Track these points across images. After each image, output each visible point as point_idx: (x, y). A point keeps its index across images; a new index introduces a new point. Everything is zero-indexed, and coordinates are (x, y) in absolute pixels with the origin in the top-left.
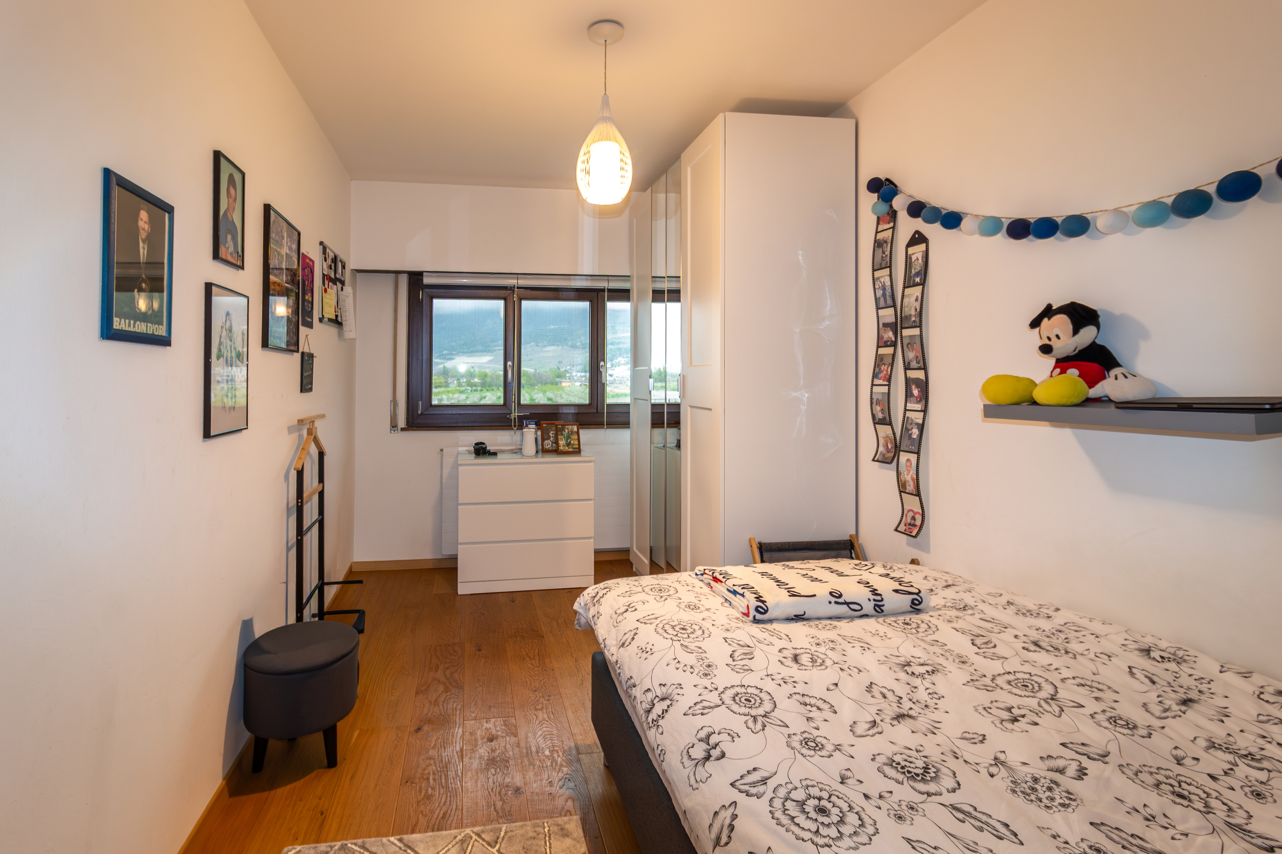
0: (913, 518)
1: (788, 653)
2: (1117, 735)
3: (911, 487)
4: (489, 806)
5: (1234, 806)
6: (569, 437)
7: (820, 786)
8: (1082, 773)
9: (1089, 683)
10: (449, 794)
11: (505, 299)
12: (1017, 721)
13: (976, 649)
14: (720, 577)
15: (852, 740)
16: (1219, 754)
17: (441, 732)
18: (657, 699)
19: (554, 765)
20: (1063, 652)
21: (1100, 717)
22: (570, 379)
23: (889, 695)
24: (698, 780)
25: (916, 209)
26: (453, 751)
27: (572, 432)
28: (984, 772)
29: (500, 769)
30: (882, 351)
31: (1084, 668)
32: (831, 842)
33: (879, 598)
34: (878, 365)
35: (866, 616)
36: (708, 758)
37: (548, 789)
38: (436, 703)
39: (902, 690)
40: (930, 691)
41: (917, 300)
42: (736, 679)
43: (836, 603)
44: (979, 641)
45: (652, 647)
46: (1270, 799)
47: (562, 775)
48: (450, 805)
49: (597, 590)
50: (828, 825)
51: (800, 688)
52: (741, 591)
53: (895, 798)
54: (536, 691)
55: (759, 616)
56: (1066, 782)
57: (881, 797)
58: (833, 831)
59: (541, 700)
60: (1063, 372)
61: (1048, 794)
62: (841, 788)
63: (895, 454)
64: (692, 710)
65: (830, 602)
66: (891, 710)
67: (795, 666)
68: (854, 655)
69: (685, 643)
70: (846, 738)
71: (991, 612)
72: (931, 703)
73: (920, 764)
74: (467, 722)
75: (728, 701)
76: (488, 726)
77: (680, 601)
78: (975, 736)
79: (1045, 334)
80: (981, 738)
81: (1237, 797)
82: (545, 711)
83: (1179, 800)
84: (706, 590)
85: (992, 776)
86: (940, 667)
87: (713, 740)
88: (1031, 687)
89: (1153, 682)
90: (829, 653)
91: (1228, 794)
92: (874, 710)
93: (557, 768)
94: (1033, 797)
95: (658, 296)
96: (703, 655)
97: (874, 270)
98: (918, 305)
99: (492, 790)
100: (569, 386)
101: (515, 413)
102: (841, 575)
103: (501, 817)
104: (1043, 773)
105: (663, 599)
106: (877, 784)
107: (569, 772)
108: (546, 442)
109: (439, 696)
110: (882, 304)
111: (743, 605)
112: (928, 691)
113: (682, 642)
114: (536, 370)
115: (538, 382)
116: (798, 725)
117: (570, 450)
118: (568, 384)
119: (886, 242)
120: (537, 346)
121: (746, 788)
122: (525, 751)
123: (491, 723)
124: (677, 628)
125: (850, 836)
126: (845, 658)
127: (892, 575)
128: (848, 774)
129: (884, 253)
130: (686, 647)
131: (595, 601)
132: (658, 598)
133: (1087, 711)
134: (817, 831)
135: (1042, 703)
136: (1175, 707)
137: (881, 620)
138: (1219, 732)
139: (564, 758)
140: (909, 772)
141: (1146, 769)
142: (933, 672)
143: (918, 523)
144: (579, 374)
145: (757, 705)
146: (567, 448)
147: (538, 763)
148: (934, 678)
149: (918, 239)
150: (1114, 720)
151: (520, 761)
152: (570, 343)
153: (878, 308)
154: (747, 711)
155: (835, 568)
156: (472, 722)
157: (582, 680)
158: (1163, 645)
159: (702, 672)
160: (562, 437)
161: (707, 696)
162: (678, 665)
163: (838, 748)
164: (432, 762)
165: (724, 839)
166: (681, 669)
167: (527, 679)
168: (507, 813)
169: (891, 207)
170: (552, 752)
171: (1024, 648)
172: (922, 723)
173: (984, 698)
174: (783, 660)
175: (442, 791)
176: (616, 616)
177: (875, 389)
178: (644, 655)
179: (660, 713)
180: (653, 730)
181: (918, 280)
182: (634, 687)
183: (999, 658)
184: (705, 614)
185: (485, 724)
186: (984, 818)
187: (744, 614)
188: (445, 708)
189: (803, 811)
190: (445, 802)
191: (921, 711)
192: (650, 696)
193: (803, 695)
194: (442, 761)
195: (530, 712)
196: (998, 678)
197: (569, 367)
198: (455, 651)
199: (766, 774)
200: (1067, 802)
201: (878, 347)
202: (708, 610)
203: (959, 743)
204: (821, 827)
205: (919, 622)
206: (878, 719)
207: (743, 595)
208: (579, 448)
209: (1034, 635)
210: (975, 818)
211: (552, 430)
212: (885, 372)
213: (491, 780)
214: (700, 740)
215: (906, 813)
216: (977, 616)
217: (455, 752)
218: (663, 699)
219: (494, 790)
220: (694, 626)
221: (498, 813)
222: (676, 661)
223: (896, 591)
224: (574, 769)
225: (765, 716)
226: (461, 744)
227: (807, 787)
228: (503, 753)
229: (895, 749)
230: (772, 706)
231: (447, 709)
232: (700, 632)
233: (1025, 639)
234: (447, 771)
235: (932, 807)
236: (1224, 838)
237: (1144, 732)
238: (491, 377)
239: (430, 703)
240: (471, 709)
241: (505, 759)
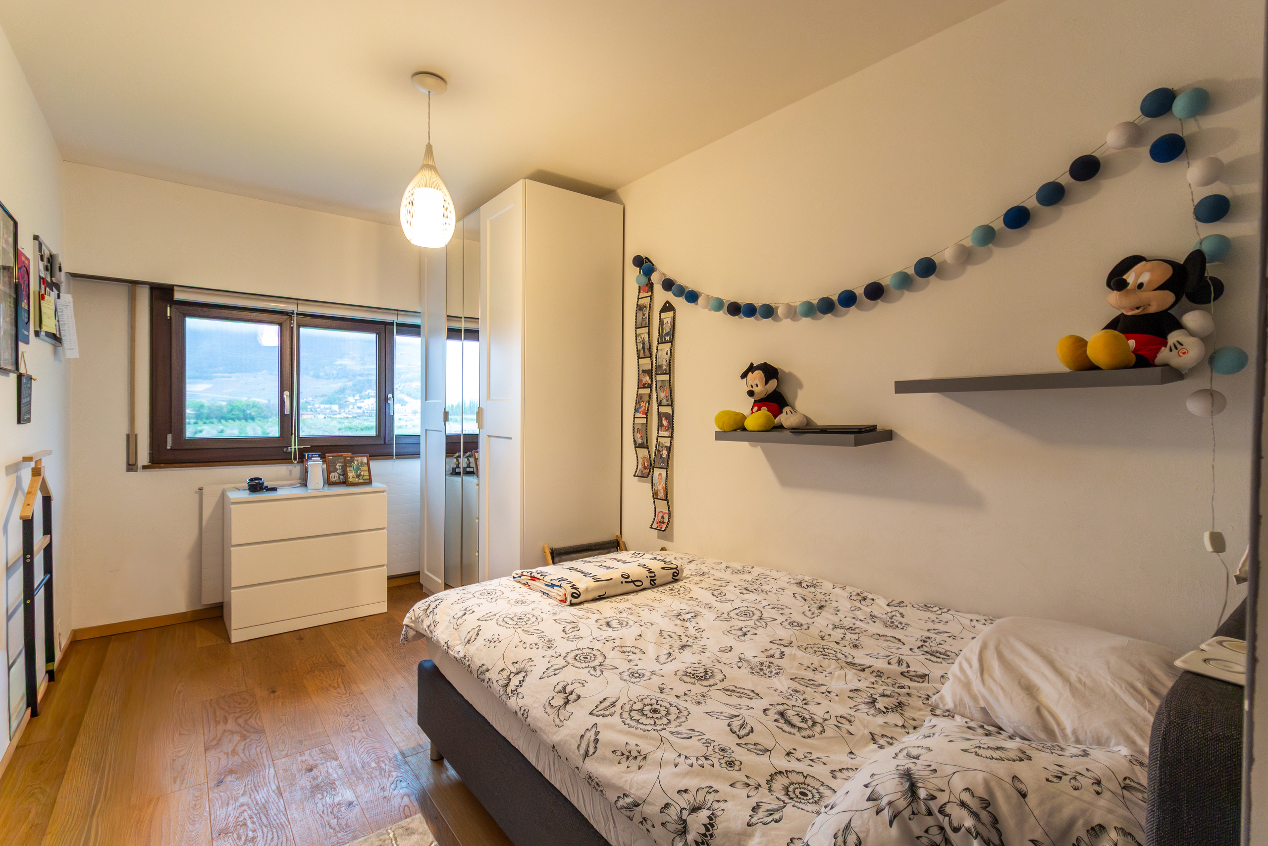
0: (663, 517)
1: (602, 622)
2: (794, 631)
3: (661, 495)
4: (323, 827)
5: (847, 654)
6: (358, 469)
7: (650, 697)
8: (782, 655)
9: (777, 606)
10: (274, 830)
11: (280, 324)
12: (746, 634)
13: (715, 598)
14: (538, 576)
15: (661, 667)
16: (838, 630)
17: (250, 778)
18: (512, 675)
19: (383, 773)
20: (760, 591)
21: (785, 624)
22: (311, 411)
23: (673, 635)
24: (562, 720)
25: (668, 285)
26: (268, 791)
27: (362, 463)
28: (735, 667)
29: (327, 792)
30: (641, 391)
31: (772, 598)
32: (665, 727)
33: (653, 575)
34: (639, 402)
35: (645, 589)
36: (567, 702)
37: (382, 794)
38: (234, 752)
39: (680, 631)
40: (696, 628)
41: (667, 354)
42: (572, 646)
43: (626, 582)
44: (716, 593)
45: (499, 637)
46: (860, 647)
47: (393, 779)
48: (278, 839)
49: (428, 603)
50: (661, 718)
51: (618, 643)
52: (558, 584)
53: (693, 693)
54: (348, 716)
55: (574, 601)
56: (776, 661)
57: (685, 694)
58: (665, 721)
59: (356, 722)
60: (759, 409)
61: (769, 670)
62: (662, 696)
63: (650, 471)
64: (545, 674)
65: (622, 582)
66: (677, 644)
67: (610, 629)
68: (645, 615)
69: (525, 629)
70: (656, 667)
71: (718, 575)
72: (698, 635)
73: (702, 670)
74: (277, 761)
75: (572, 661)
76: (303, 758)
77: (509, 599)
78: (726, 648)
79: (750, 383)
80: (730, 649)
81: (848, 650)
82: (362, 730)
83: (826, 657)
84: (525, 589)
85: (740, 668)
86: (698, 613)
87: (568, 690)
88: (748, 615)
89: (805, 600)
90: (629, 616)
91: (844, 649)
92: (667, 646)
93: (387, 774)
94: (762, 673)
95: (453, 333)
96: (542, 634)
97: (636, 328)
98: (668, 357)
99: (323, 812)
100: (311, 419)
101: (295, 445)
102: (625, 562)
103: (339, 832)
104: (765, 659)
105: (494, 600)
106: (681, 688)
107: (399, 775)
108: (332, 475)
109: (236, 746)
110: (642, 355)
111: (561, 594)
112: (695, 628)
113: (523, 628)
114: (269, 401)
115: (271, 413)
116: (624, 666)
117: (360, 481)
118: (309, 416)
119: (645, 307)
120: (271, 374)
121: (602, 712)
122: (350, 770)
123: (306, 755)
124: (515, 619)
125: (675, 720)
126: (640, 618)
127: (659, 558)
128: (664, 686)
129: (644, 315)
130: (527, 631)
131: (428, 612)
132: (490, 600)
133: (778, 622)
134: (655, 723)
135: (756, 622)
136: (817, 611)
137: (655, 590)
138: (836, 620)
139: (392, 765)
140: (697, 676)
141: (809, 646)
142: (695, 616)
143: (666, 520)
144: (322, 406)
145: (593, 659)
146: (357, 480)
147: (366, 776)
148: (697, 619)
149: (668, 307)
150: (791, 624)
151: (347, 779)
152: (311, 373)
153: (639, 358)
154: (587, 665)
155: (619, 559)
156: (283, 760)
157: (394, 696)
158: (807, 578)
159: (545, 647)
160: (351, 469)
161: (554, 661)
162: (525, 646)
163: (653, 673)
164: (246, 807)
165: (591, 750)
166: (528, 648)
167: (336, 707)
168: (344, 827)
169: (650, 280)
170: (378, 763)
171: (740, 593)
172: (696, 648)
173: (726, 626)
174: (600, 627)
175: (265, 830)
176: (455, 620)
177: (637, 421)
178: (493, 645)
179: (518, 683)
180: (514, 698)
181: (668, 338)
182: (487, 671)
183: (729, 601)
184: (533, 606)
185: (300, 758)
186: (741, 691)
187: (561, 601)
188: (248, 755)
189: (643, 715)
190: (273, 838)
191: (694, 641)
192: (505, 674)
193: (621, 646)
194: (257, 804)
195: (346, 735)
196: (731, 613)
197: (310, 399)
198: (243, 699)
199: (614, 700)
200: (778, 671)
201: (639, 388)
202: (533, 602)
203: (719, 654)
204: (656, 720)
205: (679, 587)
206: (671, 651)
207: (560, 586)
208: (370, 479)
209: (744, 585)
210: (737, 692)
211: (339, 463)
212: (644, 408)
213: (320, 805)
214: (559, 692)
215: (701, 699)
216: (712, 578)
217: (271, 791)
218: (517, 673)
219: (325, 811)
220: (527, 616)
221: (334, 829)
222: (523, 642)
223: (663, 568)
224: (403, 771)
225: (600, 665)
226: (276, 781)
227: (642, 700)
228: (326, 777)
229: (687, 665)
230: (603, 658)
231: (250, 755)
232: (534, 619)
233: (740, 587)
234: (267, 811)
235: (714, 693)
236: (846, 670)
237: (806, 627)
238: (210, 408)
239: (227, 754)
240: (280, 749)
241: (330, 782)
